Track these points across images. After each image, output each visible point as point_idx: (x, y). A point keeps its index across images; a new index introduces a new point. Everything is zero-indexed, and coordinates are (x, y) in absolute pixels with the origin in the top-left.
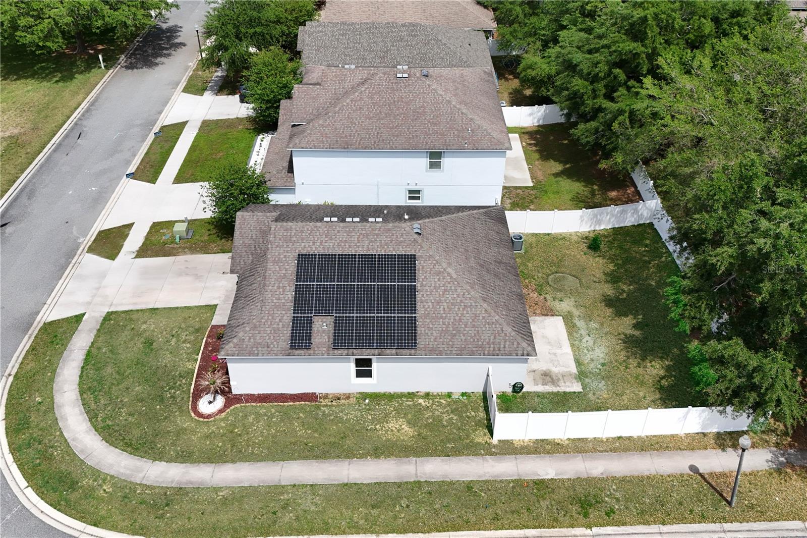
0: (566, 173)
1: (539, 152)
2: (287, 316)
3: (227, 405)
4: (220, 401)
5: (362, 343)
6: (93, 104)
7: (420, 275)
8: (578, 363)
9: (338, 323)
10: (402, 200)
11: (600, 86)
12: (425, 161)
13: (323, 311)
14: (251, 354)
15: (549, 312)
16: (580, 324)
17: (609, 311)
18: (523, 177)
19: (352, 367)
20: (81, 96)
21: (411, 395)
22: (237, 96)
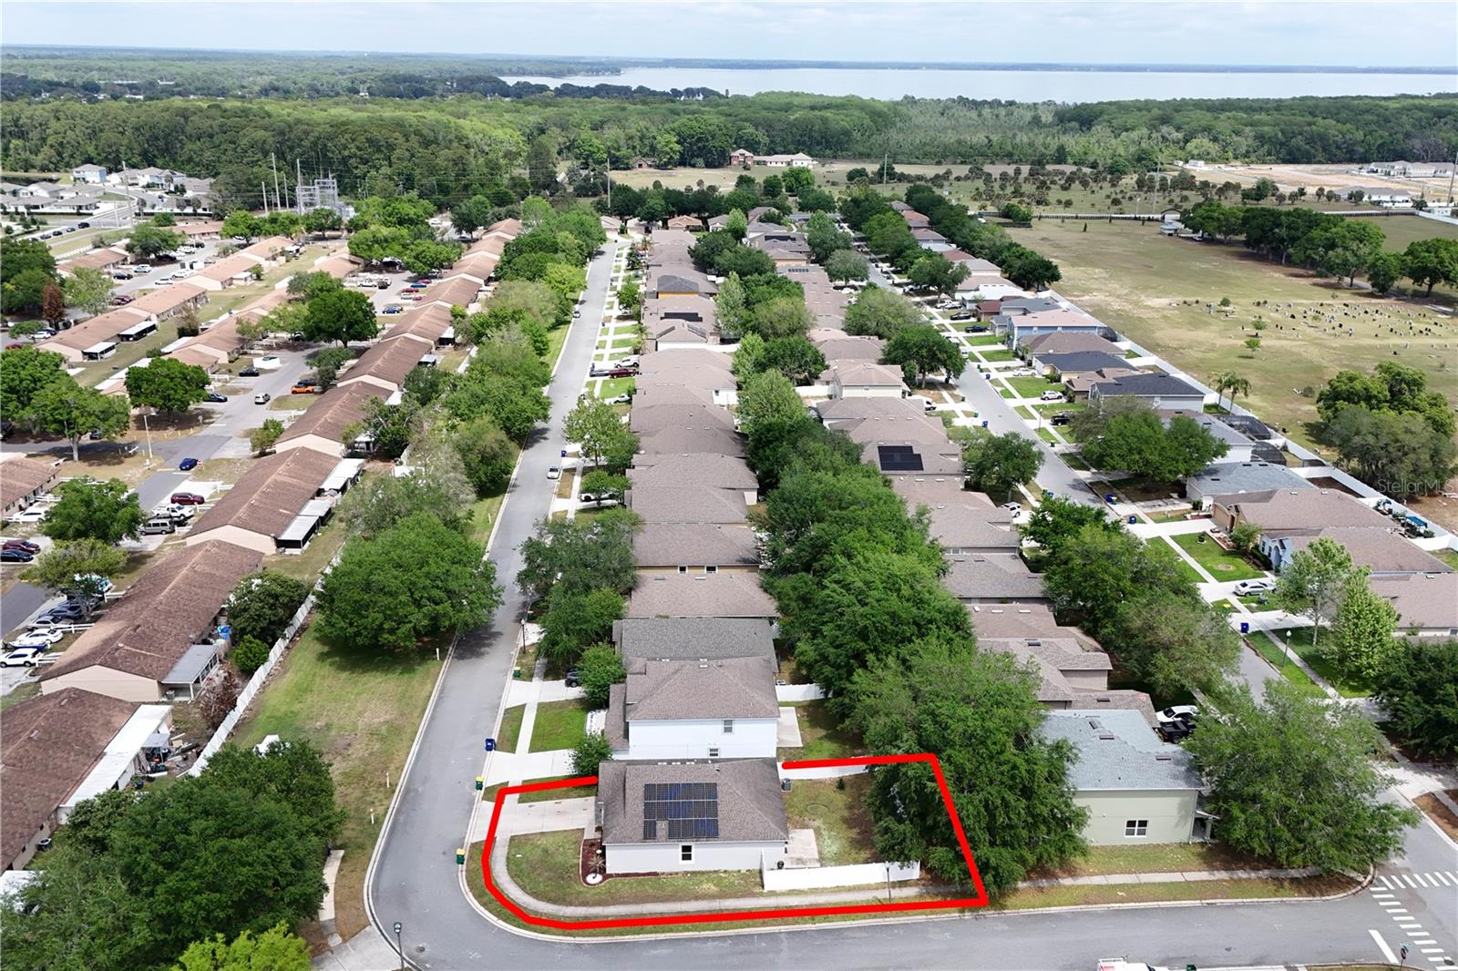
0: (829, 737)
1: (810, 721)
2: (641, 820)
3: (605, 878)
4: (599, 878)
5: (685, 836)
6: (442, 692)
7: (719, 795)
8: (820, 853)
9: (671, 824)
10: (706, 755)
11: (843, 671)
12: (721, 727)
13: (663, 817)
14: (622, 841)
15: (805, 827)
16: (825, 833)
17: (845, 826)
18: (795, 740)
19: (680, 852)
20: (429, 686)
21: (716, 872)
22: (563, 681)
